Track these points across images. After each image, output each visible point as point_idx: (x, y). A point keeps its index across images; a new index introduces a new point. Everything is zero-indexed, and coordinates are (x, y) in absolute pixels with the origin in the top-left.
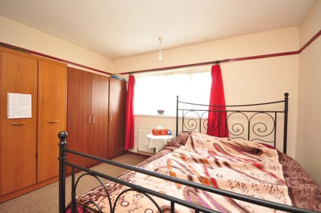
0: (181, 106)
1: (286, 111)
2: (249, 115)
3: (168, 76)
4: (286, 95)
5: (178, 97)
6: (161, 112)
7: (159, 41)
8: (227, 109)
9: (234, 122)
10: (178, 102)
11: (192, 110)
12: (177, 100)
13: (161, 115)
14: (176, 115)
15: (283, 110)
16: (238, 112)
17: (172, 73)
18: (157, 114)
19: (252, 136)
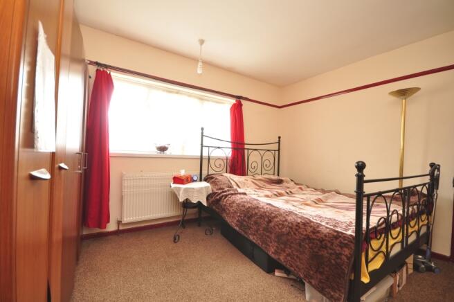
0: (206, 142)
1: (279, 150)
2: (262, 152)
3: (171, 94)
4: (279, 138)
5: (202, 129)
6: (163, 149)
7: (199, 45)
8: (246, 147)
9: (253, 159)
10: (202, 136)
11: (219, 148)
12: (202, 133)
13: (162, 154)
14: (199, 154)
15: (277, 149)
16: (256, 150)
17: (178, 92)
18: (154, 152)
19: (264, 172)
